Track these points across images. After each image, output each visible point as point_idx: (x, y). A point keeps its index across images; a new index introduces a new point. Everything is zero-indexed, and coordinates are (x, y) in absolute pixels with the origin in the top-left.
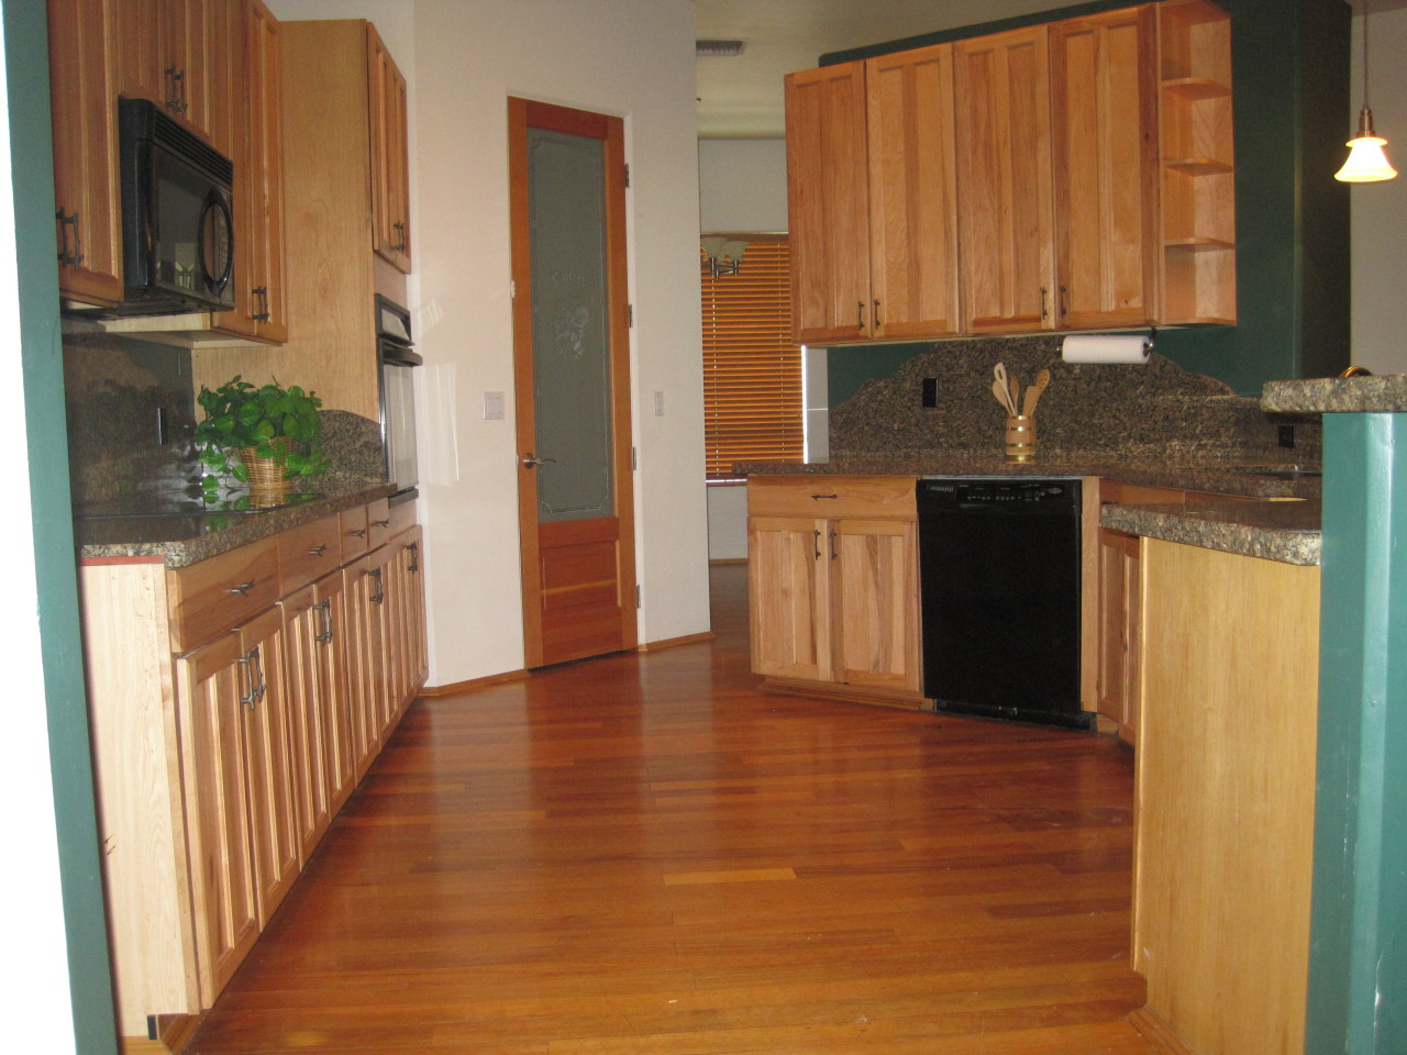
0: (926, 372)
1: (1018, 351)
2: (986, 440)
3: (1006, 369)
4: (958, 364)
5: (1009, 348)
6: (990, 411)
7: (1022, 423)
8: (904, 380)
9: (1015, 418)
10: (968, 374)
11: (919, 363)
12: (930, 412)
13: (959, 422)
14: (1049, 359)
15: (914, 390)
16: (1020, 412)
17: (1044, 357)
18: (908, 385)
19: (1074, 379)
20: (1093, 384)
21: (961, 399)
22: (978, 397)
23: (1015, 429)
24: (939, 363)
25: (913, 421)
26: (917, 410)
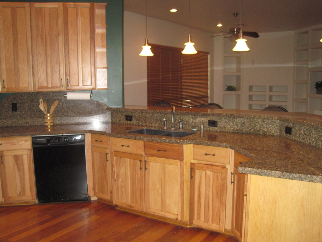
0: (12, 101)
1: (44, 95)
2: (34, 121)
3: (43, 100)
4: (24, 99)
5: (41, 94)
6: (35, 112)
7: (49, 116)
8: (5, 103)
9: (47, 115)
10: (27, 102)
11: (10, 98)
12: (15, 113)
13: (25, 116)
14: (54, 97)
15: (9, 106)
16: (49, 113)
17: (52, 97)
18: (6, 105)
19: (62, 103)
20: (68, 104)
21: (26, 109)
22: (31, 108)
23: (47, 118)
24: (17, 98)
25: (9, 116)
26: (10, 112)
